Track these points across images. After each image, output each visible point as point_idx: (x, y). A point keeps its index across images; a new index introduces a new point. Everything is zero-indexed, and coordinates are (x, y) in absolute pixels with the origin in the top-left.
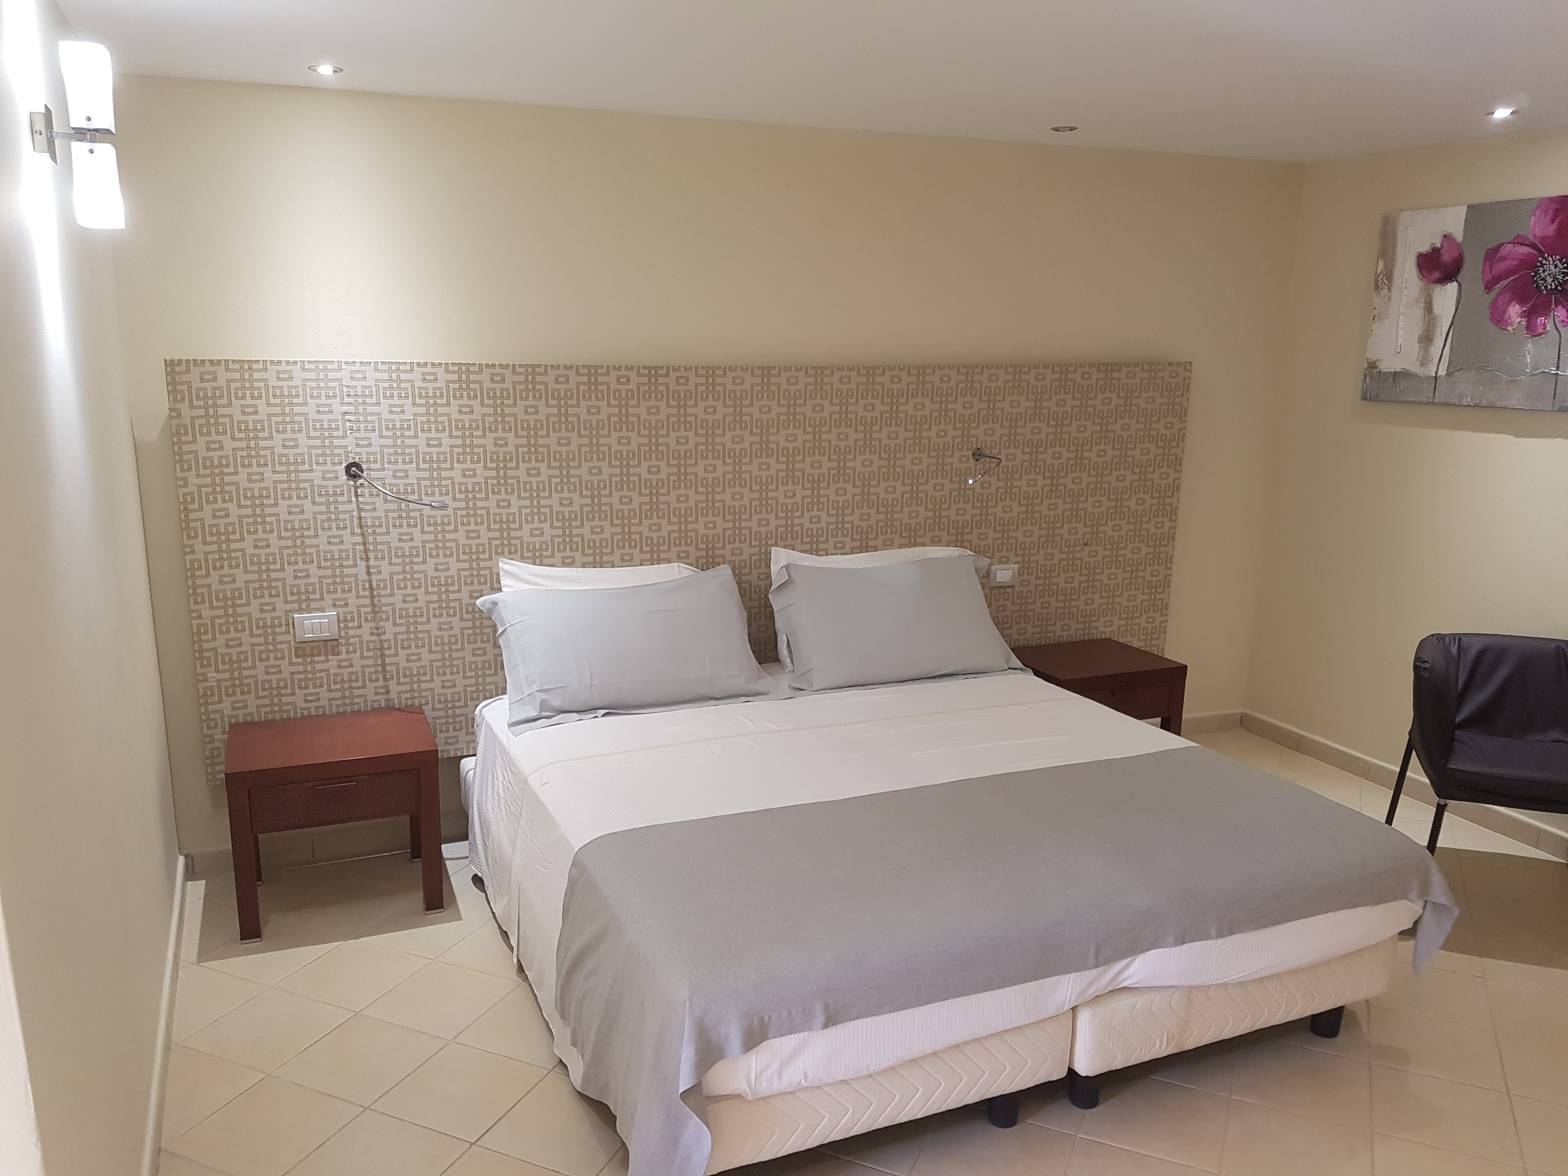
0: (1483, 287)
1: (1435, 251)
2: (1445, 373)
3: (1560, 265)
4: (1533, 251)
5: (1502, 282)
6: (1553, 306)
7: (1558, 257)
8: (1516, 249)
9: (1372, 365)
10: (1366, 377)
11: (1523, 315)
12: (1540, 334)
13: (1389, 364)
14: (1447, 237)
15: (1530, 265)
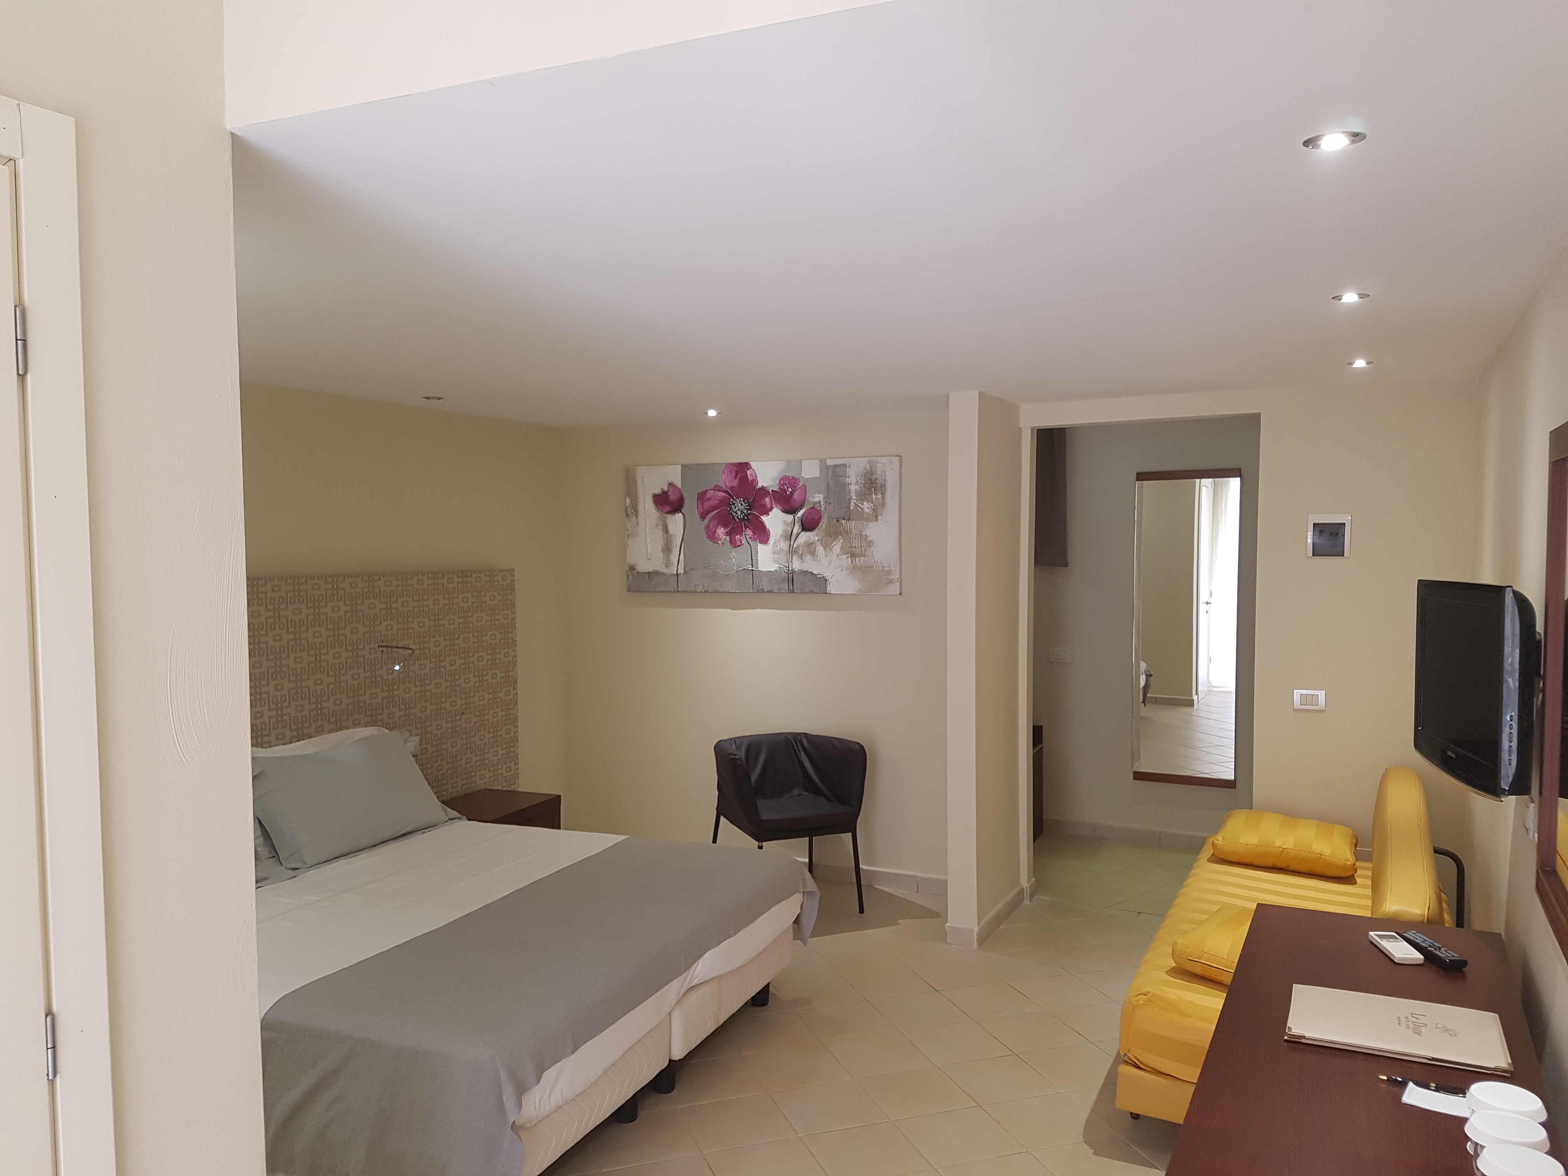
0: (699, 517)
1: (664, 493)
2: (682, 572)
3: (743, 503)
4: (726, 495)
5: (711, 514)
6: (744, 529)
7: (742, 499)
8: (715, 494)
9: (632, 568)
10: (628, 576)
11: (727, 534)
12: (739, 546)
13: (644, 567)
14: (671, 484)
15: (726, 503)
